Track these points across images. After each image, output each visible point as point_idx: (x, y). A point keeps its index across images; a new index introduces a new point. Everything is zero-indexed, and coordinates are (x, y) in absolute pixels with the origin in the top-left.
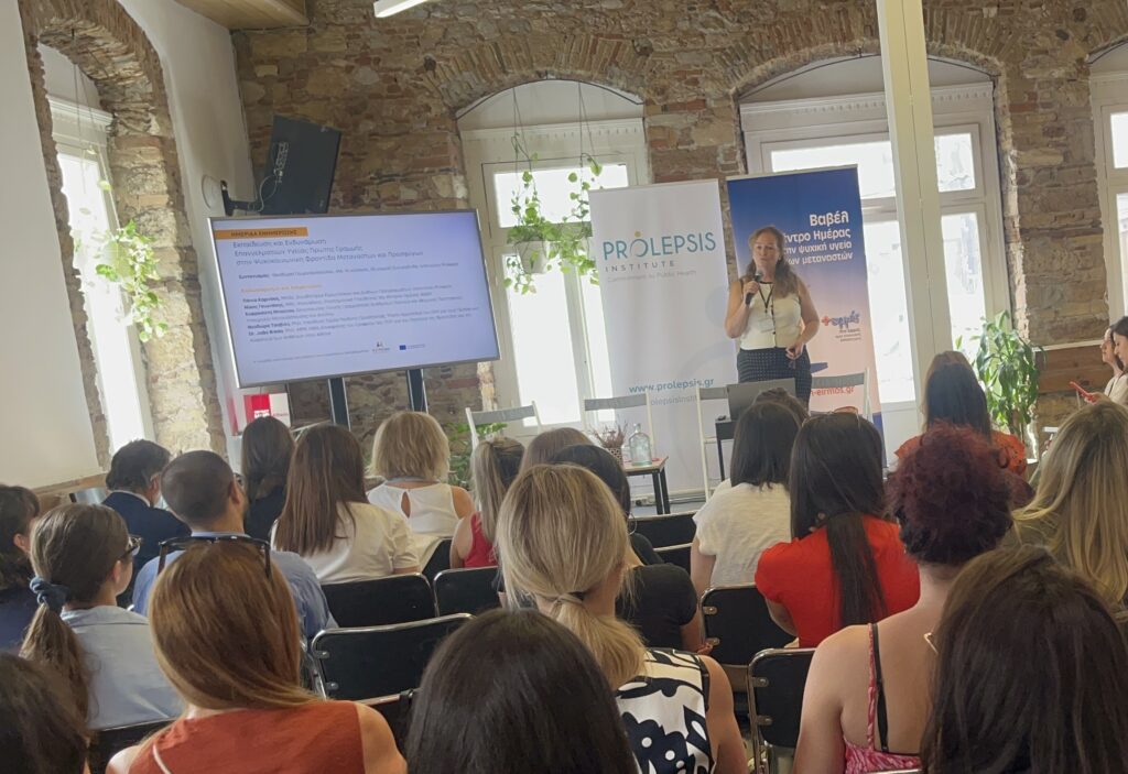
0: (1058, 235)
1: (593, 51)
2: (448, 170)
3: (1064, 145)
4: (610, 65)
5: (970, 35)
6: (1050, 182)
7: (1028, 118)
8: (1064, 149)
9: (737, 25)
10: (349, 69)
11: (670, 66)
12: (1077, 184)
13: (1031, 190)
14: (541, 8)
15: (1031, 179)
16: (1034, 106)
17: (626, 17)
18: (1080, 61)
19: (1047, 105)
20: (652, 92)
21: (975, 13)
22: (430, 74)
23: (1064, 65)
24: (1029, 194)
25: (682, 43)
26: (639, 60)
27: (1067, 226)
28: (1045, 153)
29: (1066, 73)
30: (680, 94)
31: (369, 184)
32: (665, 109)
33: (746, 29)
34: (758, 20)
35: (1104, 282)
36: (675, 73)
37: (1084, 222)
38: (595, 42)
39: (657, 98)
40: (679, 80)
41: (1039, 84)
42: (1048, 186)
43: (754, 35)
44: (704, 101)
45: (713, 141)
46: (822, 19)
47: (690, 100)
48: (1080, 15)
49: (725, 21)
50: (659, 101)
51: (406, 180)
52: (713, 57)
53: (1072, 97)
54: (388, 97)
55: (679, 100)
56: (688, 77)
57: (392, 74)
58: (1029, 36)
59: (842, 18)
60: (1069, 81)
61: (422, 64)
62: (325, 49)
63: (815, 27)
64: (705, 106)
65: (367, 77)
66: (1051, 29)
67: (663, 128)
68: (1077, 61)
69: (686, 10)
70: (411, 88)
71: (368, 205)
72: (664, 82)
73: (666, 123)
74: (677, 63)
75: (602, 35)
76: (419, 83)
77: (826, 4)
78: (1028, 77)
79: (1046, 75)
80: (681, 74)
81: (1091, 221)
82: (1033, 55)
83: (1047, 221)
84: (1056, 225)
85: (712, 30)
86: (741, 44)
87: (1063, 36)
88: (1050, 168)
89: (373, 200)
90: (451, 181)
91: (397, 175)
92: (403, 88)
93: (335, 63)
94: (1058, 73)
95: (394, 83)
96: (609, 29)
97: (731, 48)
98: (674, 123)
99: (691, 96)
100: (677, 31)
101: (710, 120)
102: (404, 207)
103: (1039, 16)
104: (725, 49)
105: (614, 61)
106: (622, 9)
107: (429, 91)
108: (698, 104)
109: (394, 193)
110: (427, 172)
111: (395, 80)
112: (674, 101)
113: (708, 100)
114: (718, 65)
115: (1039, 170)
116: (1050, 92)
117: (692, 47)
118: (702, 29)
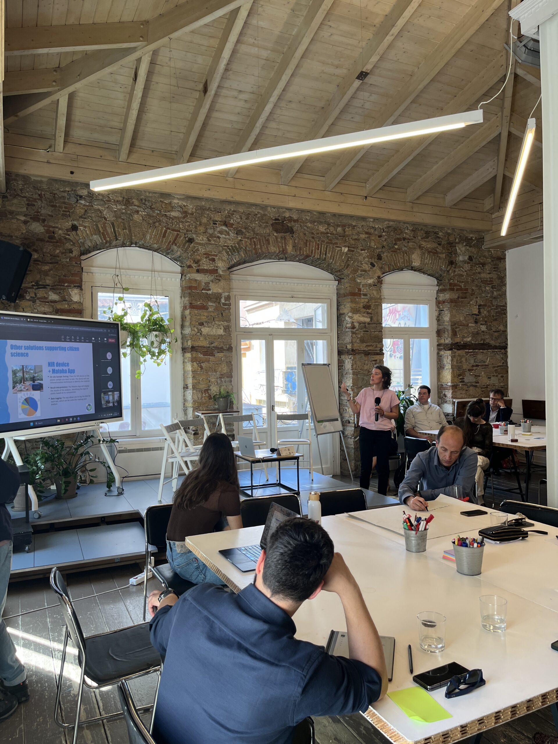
0: (367, 353)
1: (164, 236)
3: (371, 314)
4: (172, 244)
5: (336, 258)
6: (364, 329)
7: (357, 299)
9: (236, 235)
10: (25, 222)
11: (202, 250)
12: (375, 331)
13: (357, 332)
14: (139, 209)
15: (357, 327)
16: (360, 294)
17: (182, 222)
19: (365, 295)
20: (192, 262)
21: (339, 249)
22: (74, 233)
23: (372, 278)
24: (356, 334)
25: (209, 240)
26: (187, 244)
27: (370, 350)
28: (363, 316)
29: (373, 282)
30: (205, 265)
31: (30, 288)
32: (198, 271)
33: (239, 238)
34: (246, 235)
36: (204, 254)
37: (377, 349)
38: (166, 232)
39: (194, 265)
40: (206, 258)
41: (362, 285)
42: (363, 331)
43: (243, 242)
44: (217, 270)
45: (220, 291)
46: (274, 239)
47: (210, 269)
48: (380, 258)
49: (230, 232)
50: (195, 267)
51: (53, 289)
52: (223, 249)
53: (375, 293)
54: (48, 241)
55: (205, 268)
56: (210, 257)
57: (51, 229)
58: (360, 263)
59: (283, 241)
60: (374, 285)
61: (70, 227)
62: (13, 209)
63: (271, 242)
64: (217, 273)
65: (37, 228)
66: (368, 261)
67: (196, 280)
68: (378, 277)
69: (212, 223)
70: (62, 238)
71: (29, 300)
72: (198, 258)
73: (198, 279)
74: (206, 249)
75: (169, 229)
76: (67, 237)
77: (277, 233)
78: (358, 281)
79: (365, 281)
80: (207, 255)
81: (379, 349)
82: (361, 271)
83: (363, 347)
84: (366, 349)
85: (224, 236)
86: (237, 245)
88: (365, 323)
89: (31, 297)
91: (49, 286)
92: (57, 238)
93: (18, 217)
94: (370, 281)
95: (53, 234)
96: (174, 226)
97: (231, 246)
98: (201, 279)
99: (211, 267)
100: (207, 233)
101: (220, 280)
102: (51, 304)
103: (364, 255)
104: (229, 246)
105: (174, 242)
106: (181, 217)
107: (73, 242)
108: (214, 271)
109: (45, 295)
110: (66, 286)
111: (53, 233)
112: (202, 268)
113: (219, 270)
114: (225, 254)
115: (360, 323)
116: (367, 289)
117: (213, 243)
118: (219, 235)
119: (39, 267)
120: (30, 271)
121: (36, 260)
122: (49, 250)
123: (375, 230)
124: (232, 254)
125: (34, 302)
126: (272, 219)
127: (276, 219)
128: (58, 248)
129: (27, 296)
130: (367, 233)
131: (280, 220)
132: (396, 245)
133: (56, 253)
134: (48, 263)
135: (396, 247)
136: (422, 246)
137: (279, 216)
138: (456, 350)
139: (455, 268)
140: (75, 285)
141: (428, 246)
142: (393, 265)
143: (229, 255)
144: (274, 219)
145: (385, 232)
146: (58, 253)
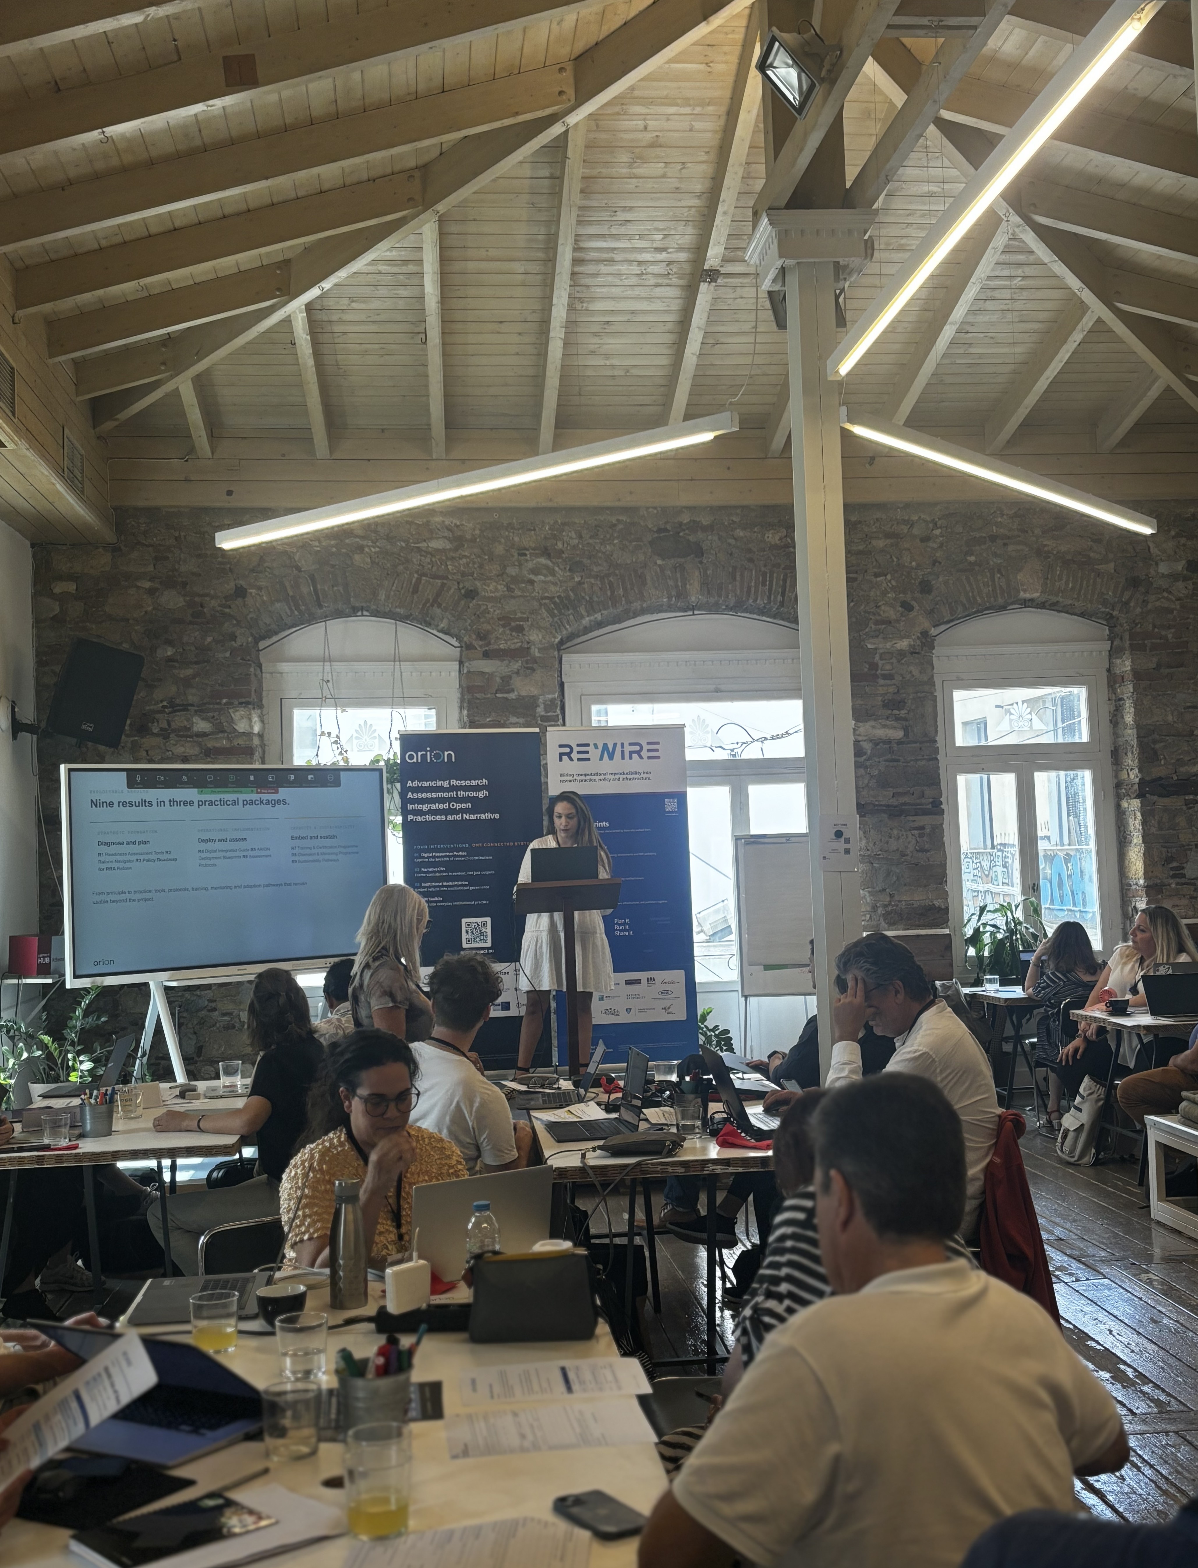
0: (895, 812)
1: (415, 591)
2: (248, 703)
3: (905, 719)
4: (432, 606)
6: (889, 756)
8: (904, 723)
9: (568, 574)
10: (151, 592)
11: (494, 611)
12: (917, 760)
13: (868, 763)
14: (365, 543)
16: (874, 677)
17: (453, 558)
18: (925, 634)
19: (889, 677)
20: (474, 637)
22: (239, 601)
23: (908, 637)
24: (866, 767)
25: (509, 589)
26: (463, 602)
27: (905, 804)
28: (884, 726)
29: (910, 645)
30: (502, 640)
31: (159, 712)
32: (486, 655)
33: (577, 579)
34: (591, 570)
35: (944, 866)
36: (500, 619)
37: (923, 801)
38: (419, 581)
39: (478, 644)
40: (504, 626)
41: (881, 654)
42: (885, 761)
43: (586, 586)
44: (529, 648)
45: (534, 691)
46: (656, 573)
47: (512, 647)
48: (926, 587)
49: (557, 569)
50: (481, 646)
51: (201, 711)
52: (541, 605)
53: (916, 671)
54: (191, 623)
55: (502, 646)
56: (513, 624)
57: (197, 599)
59: (678, 575)
60: (912, 653)
61: (232, 591)
62: (131, 569)
63: (648, 580)
64: (528, 654)
65: (172, 600)
66: (895, 599)
67: (483, 673)
68: (921, 633)
69: (516, 554)
70: (218, 614)
71: (157, 735)
72: (487, 627)
73: (486, 670)
74: (503, 608)
75: (425, 575)
76: (227, 610)
77: (663, 559)
78: (869, 646)
79: (888, 645)
80: (505, 620)
81: (931, 800)
82: (875, 624)
83: (885, 797)
84: (894, 802)
85: (542, 578)
86: (572, 594)
87: (907, 607)
88: (889, 742)
89: (162, 729)
90: (250, 714)
91: (192, 705)
92: (208, 615)
93: (139, 584)
94: (903, 644)
95: (200, 608)
96: (434, 569)
97: (559, 597)
98: (494, 670)
99: (515, 644)
100: (505, 576)
101: (533, 670)
102: (195, 739)
103: (884, 585)
104: (554, 598)
105: (436, 602)
106: (450, 550)
107: (236, 620)
108: (522, 652)
109: (186, 723)
110: (225, 704)
111: (202, 606)
112: (496, 647)
113: (533, 647)
114: (545, 614)
115: (876, 743)
116: (892, 663)
117: (520, 594)
118: (532, 577)
119: (176, 671)
120: (160, 680)
121: (170, 660)
122: (193, 639)
123: (912, 526)
124: (561, 614)
125: (166, 738)
126: (650, 530)
127: (660, 530)
128: (209, 633)
129: (153, 728)
130: (888, 536)
131: (669, 531)
132: (972, 554)
133: (206, 643)
134: (191, 663)
135: (972, 559)
136: (1046, 549)
137: (666, 523)
138: (1155, 798)
139: (1147, 592)
140: (241, 700)
141: (1063, 549)
142: (965, 601)
143: (553, 615)
144: (655, 529)
145: (941, 527)
146: (210, 643)
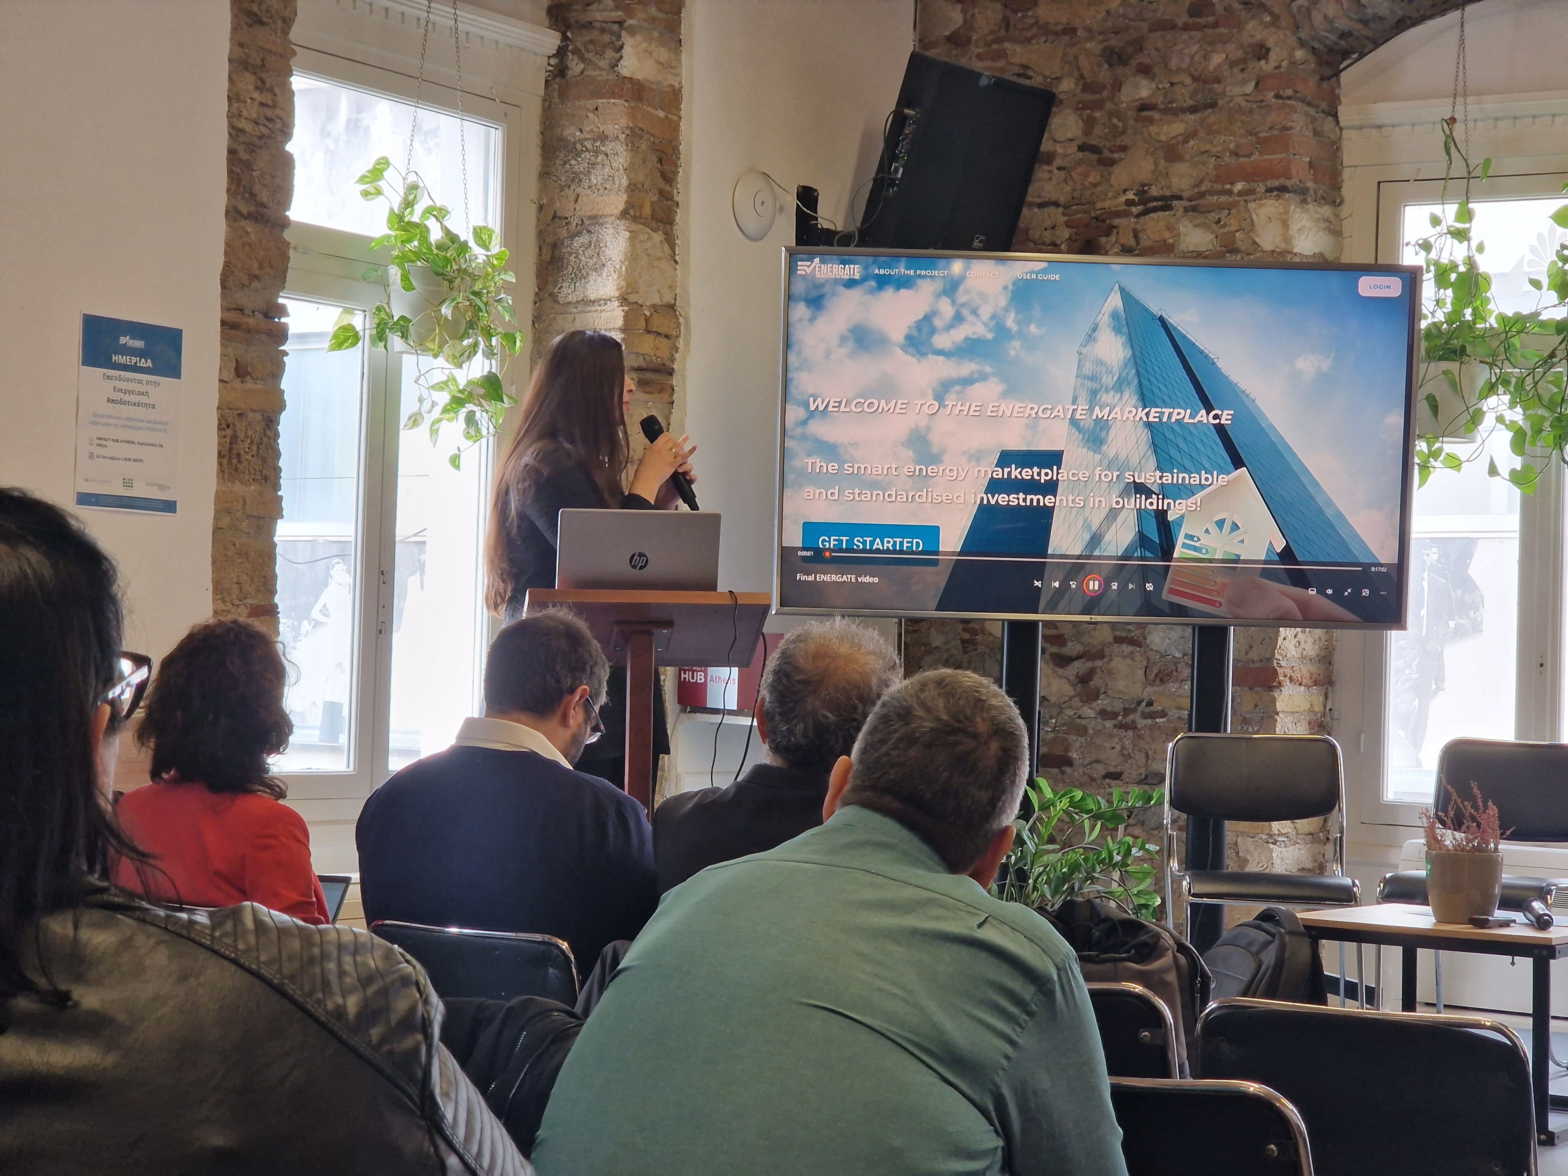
2: (1283, 189)
51: (1194, 209)
90: (1286, 213)
109: (1167, 235)
110: (1240, 194)
119: (1153, 129)
120: (1124, 149)
121: (1144, 107)
122: (1187, 60)
128: (1219, 46)
129: (1109, 246)
134: (1183, 110)
140: (1270, 184)
146: (1219, 65)
